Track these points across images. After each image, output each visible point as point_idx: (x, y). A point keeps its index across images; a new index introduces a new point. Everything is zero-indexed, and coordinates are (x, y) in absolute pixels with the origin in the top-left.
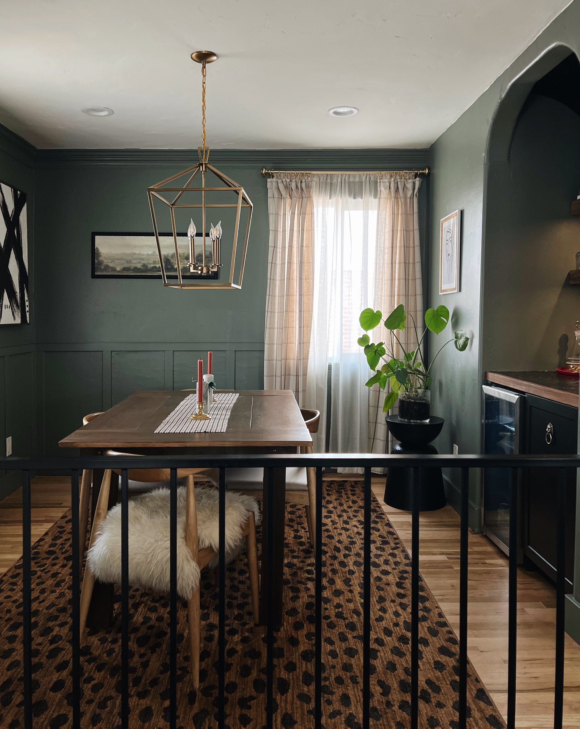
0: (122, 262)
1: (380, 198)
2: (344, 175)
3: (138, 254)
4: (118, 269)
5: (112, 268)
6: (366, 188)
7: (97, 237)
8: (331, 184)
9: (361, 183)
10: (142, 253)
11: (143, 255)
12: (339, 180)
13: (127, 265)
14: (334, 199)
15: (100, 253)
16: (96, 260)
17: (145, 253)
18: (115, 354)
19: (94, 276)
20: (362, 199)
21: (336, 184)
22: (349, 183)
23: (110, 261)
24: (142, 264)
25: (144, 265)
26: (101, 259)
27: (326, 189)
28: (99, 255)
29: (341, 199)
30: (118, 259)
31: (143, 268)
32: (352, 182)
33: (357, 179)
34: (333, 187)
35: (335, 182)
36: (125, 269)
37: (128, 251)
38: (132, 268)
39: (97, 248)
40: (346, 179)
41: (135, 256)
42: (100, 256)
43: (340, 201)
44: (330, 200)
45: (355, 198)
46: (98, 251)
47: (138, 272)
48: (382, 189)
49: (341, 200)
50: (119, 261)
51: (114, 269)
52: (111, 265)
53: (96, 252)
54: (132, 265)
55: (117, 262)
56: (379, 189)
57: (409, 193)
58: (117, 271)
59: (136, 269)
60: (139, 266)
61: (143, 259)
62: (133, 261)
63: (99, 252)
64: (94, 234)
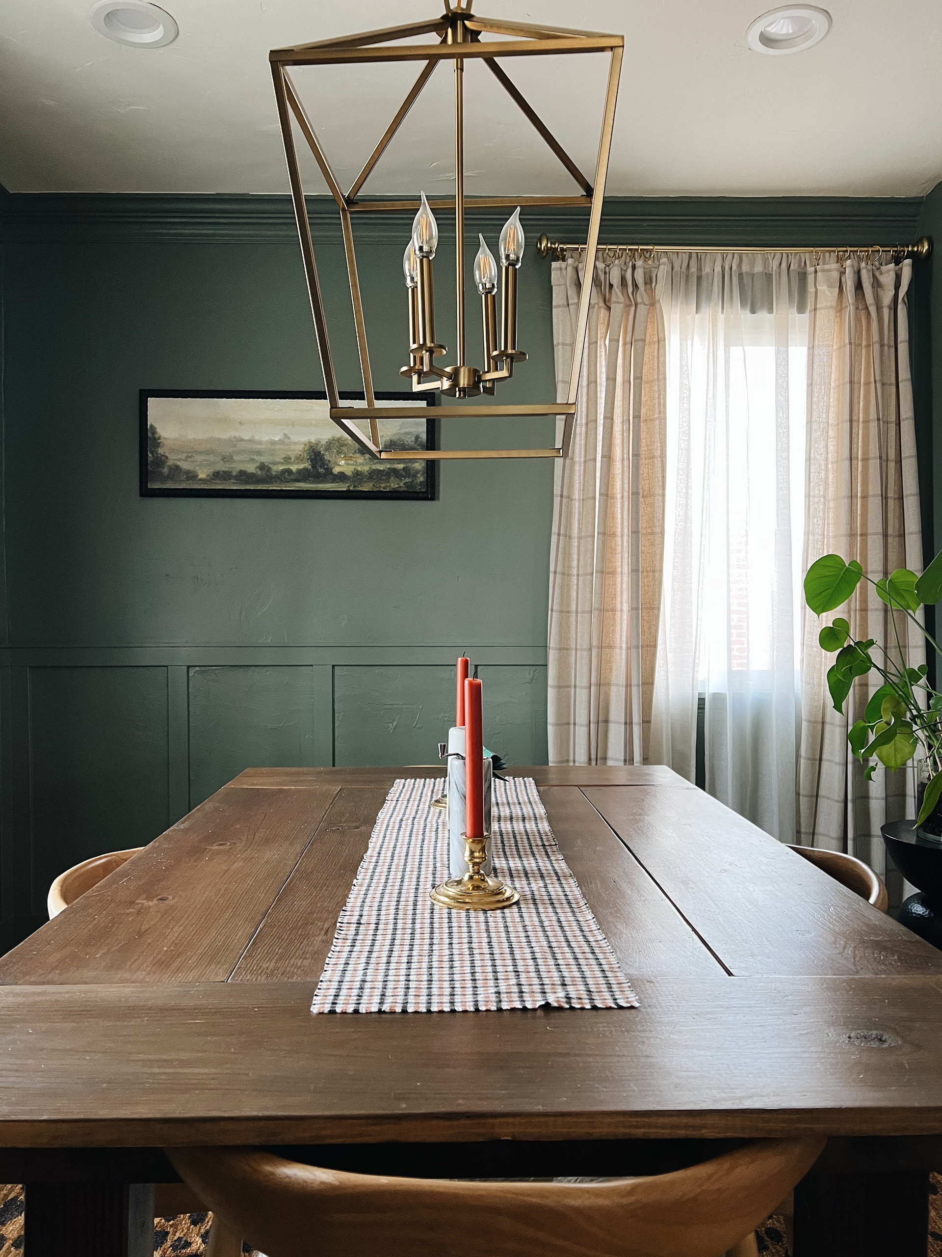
0: (211, 458)
1: (815, 309)
2: (730, 256)
3: (250, 441)
4: (202, 476)
5: (188, 472)
6: (782, 289)
7: (151, 400)
8: (699, 278)
9: (769, 276)
10: (257, 437)
11: (260, 443)
12: (718, 269)
13: (222, 467)
14: (707, 312)
15: (159, 438)
16: (150, 455)
17: (265, 438)
18: (196, 672)
19: (146, 493)
20: (772, 312)
21: (710, 277)
22: (740, 275)
23: (183, 456)
24: (258, 464)
25: (262, 467)
26: (160, 451)
27: (687, 289)
28: (156, 442)
29: (723, 312)
30: (200, 453)
31: (259, 473)
32: (747, 273)
33: (758, 268)
34: (704, 283)
35: (708, 274)
36: (217, 475)
37: (225, 434)
38: (234, 473)
39: (152, 426)
40: (734, 267)
41: (242, 446)
42: (158, 445)
43: (721, 317)
44: (697, 316)
45: (753, 311)
46: (154, 432)
47: (247, 483)
48: (822, 287)
49: (723, 316)
50: (203, 457)
51: (191, 476)
52: (185, 466)
53: (149, 435)
54: (233, 465)
55: (199, 458)
56: (811, 289)
57: (887, 298)
58: (200, 480)
59: (243, 476)
60: (251, 468)
61: (259, 453)
62: (236, 458)
63: (157, 436)
64: (144, 395)
